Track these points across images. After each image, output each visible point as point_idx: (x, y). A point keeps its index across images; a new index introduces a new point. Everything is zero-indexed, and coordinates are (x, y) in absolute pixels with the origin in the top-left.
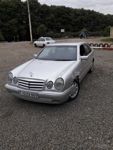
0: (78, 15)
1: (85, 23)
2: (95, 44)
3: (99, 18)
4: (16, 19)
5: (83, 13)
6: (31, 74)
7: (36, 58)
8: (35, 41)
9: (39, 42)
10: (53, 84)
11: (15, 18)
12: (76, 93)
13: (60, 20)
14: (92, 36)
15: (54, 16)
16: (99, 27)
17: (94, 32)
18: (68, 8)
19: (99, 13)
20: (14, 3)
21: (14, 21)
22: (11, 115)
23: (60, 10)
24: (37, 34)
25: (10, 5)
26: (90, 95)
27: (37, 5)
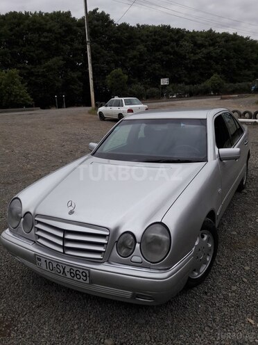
0: (201, 46)
1: (217, 63)
2: (245, 113)
3: (250, 50)
4: (61, 57)
5: (212, 40)
6: (71, 208)
7: (93, 154)
8: (101, 106)
9: (108, 108)
10: (136, 242)
11: (59, 56)
12: (205, 263)
13: (160, 57)
14: (233, 92)
15: (146, 49)
16: (250, 72)
17: (237, 84)
18: (178, 31)
19: (249, 38)
20: (58, 22)
21: (56, 61)
22: (9, 335)
23: (159, 35)
24: (106, 90)
25: (48, 27)
26: (247, 268)
27: (107, 26)
